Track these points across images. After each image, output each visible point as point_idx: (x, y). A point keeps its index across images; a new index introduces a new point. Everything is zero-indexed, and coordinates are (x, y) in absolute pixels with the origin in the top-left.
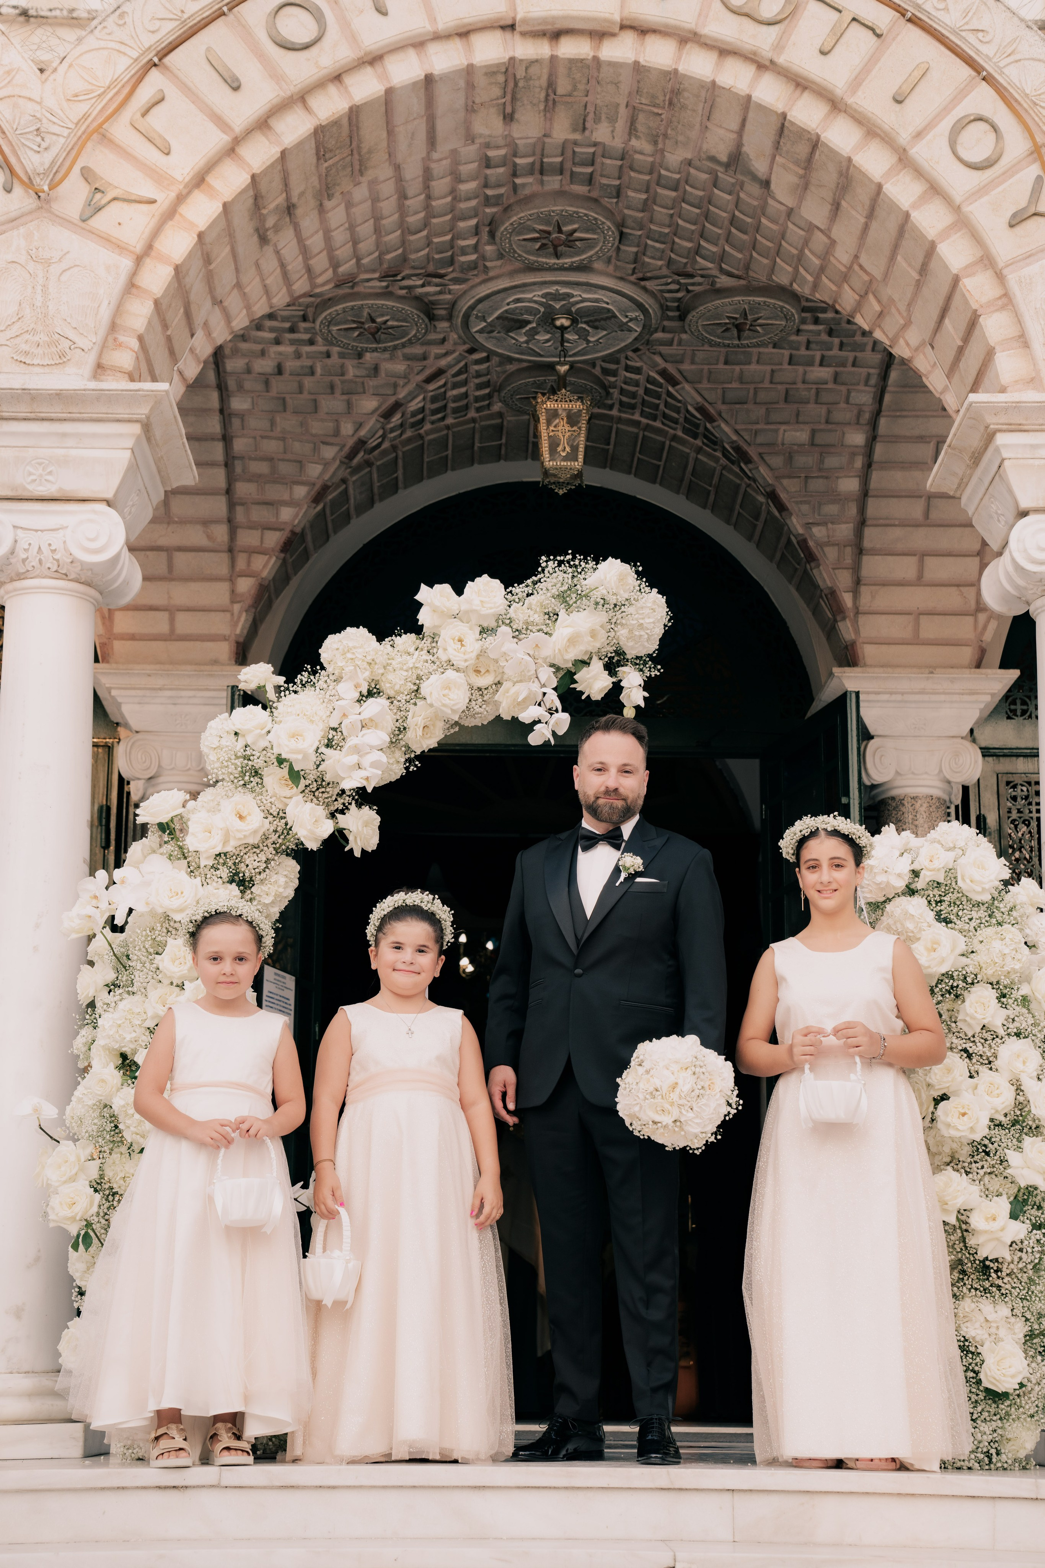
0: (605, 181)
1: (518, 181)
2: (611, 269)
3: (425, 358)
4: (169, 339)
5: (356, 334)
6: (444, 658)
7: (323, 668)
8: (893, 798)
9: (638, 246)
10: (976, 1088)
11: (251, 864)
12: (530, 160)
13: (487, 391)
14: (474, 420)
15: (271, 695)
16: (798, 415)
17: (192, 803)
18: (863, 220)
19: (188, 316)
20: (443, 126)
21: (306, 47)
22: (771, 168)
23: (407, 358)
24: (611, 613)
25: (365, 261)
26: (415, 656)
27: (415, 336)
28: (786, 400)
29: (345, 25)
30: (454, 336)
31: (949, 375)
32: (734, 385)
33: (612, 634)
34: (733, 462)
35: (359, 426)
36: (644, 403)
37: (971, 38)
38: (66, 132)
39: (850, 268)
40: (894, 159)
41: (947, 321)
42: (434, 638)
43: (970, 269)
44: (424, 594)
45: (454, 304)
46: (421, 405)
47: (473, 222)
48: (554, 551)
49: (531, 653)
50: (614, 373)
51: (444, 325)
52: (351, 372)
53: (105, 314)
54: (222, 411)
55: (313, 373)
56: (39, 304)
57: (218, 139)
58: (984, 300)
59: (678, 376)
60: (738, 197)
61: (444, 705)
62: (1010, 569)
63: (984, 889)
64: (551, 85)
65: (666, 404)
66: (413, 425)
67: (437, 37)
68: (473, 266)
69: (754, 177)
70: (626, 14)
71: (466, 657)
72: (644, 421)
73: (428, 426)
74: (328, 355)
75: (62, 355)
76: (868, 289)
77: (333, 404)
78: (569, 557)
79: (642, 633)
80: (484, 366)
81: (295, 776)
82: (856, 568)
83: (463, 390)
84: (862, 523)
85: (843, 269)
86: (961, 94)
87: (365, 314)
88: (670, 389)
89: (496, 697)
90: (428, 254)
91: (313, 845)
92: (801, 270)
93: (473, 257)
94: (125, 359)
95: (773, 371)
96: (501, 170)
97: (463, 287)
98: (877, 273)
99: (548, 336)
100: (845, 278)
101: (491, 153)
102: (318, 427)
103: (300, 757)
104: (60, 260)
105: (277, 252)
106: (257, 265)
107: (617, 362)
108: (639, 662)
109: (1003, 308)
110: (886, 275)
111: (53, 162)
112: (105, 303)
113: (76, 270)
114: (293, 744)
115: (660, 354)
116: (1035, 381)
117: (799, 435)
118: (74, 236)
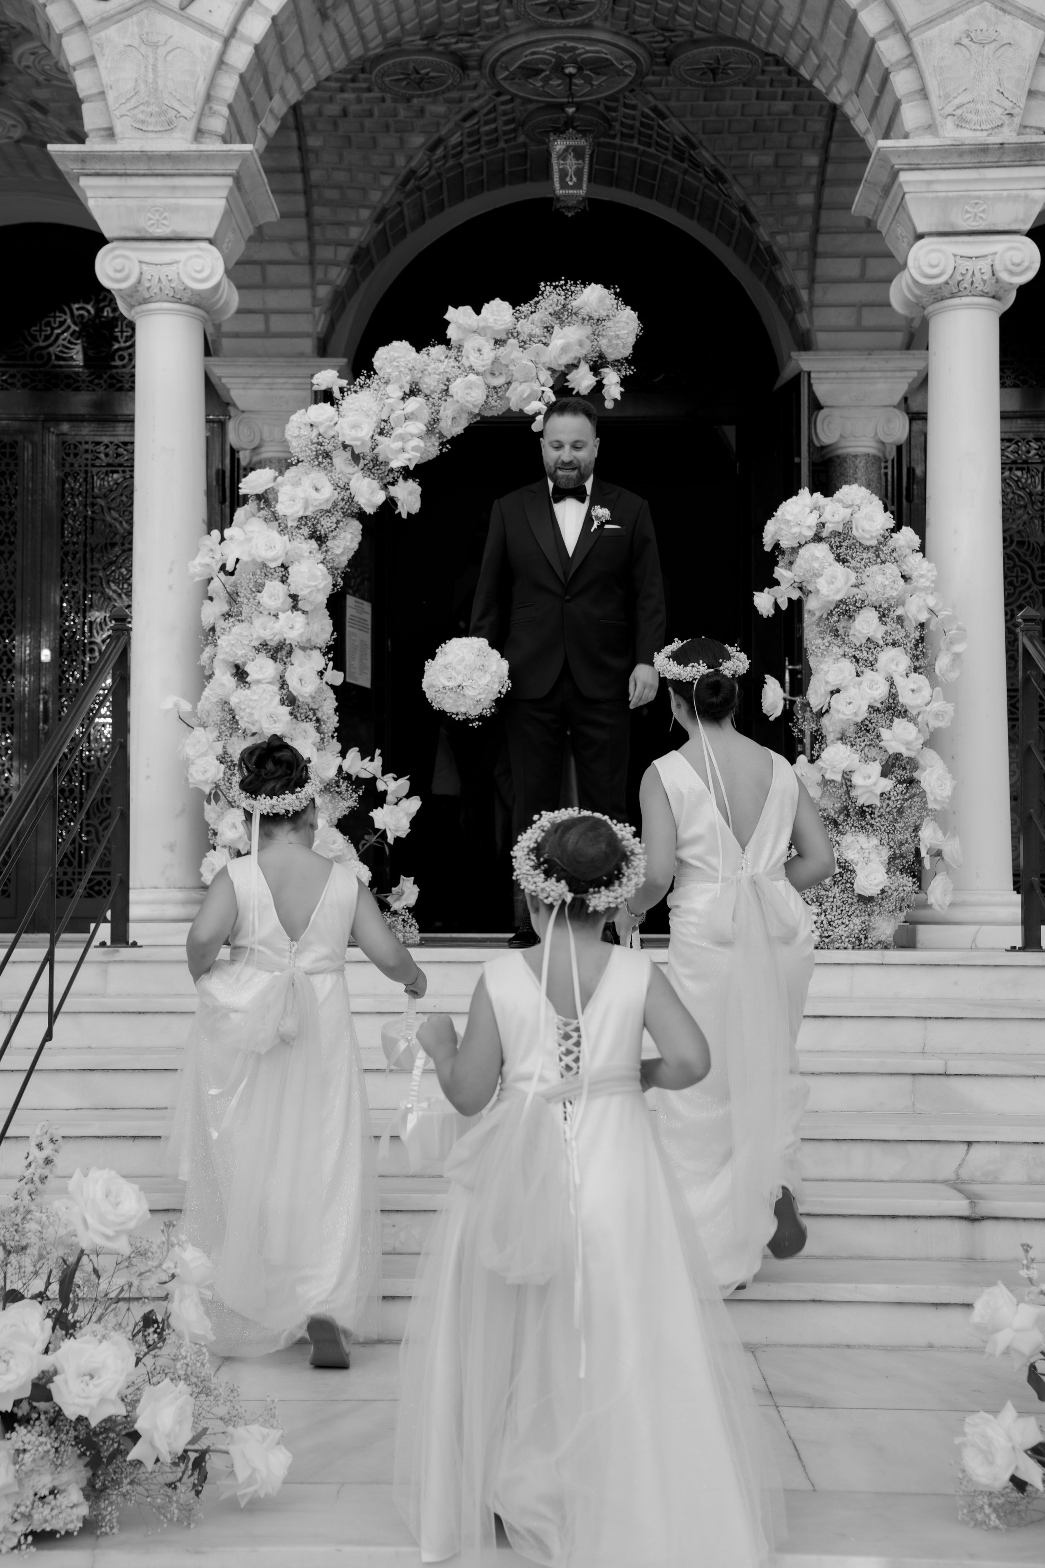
2: (608, 25)
3: (461, 101)
4: (252, 105)
5: (404, 83)
6: (467, 364)
7: (375, 373)
8: (838, 457)
9: (629, 6)
10: (861, 684)
11: (326, 524)
13: (512, 126)
14: (503, 150)
15: (337, 394)
16: (764, 142)
17: (280, 479)
19: (267, 84)
23: (447, 101)
24: (595, 327)
25: (408, 27)
26: (445, 363)
27: (452, 84)
28: (755, 129)
30: (483, 83)
31: (871, 118)
32: (712, 118)
33: (595, 343)
34: (712, 182)
35: (410, 159)
36: (640, 133)
39: (795, 28)
41: (867, 75)
42: (460, 348)
43: (883, 34)
44: (452, 314)
45: (482, 57)
46: (459, 140)
48: (551, 278)
49: (533, 359)
50: (615, 110)
51: (475, 74)
52: (402, 114)
53: (202, 87)
54: (300, 148)
55: (371, 115)
56: (150, 80)
58: (894, 59)
59: (667, 112)
61: (467, 401)
62: (910, 281)
63: (872, 537)
65: (658, 135)
66: (454, 156)
68: (496, 26)
71: (484, 363)
72: (641, 148)
73: (466, 156)
74: (383, 100)
75: (170, 123)
76: (809, 45)
77: (388, 140)
78: (562, 282)
79: (619, 342)
80: (509, 106)
81: (356, 458)
82: (811, 269)
83: (493, 126)
84: (816, 231)
85: (789, 29)
87: (411, 66)
88: (661, 122)
89: (507, 394)
90: (459, 19)
91: (370, 510)
92: (758, 28)
93: (496, 19)
94: (218, 124)
95: (743, 106)
97: (489, 42)
98: (815, 32)
99: (559, 82)
100: (791, 35)
102: (378, 160)
103: (359, 443)
104: (165, 43)
105: (336, 25)
106: (321, 37)
107: (617, 100)
108: (617, 364)
109: (909, 66)
110: (822, 35)
112: (202, 78)
113: (177, 51)
114: (353, 433)
115: (652, 94)
116: (931, 128)
117: (765, 159)
118: (176, 23)
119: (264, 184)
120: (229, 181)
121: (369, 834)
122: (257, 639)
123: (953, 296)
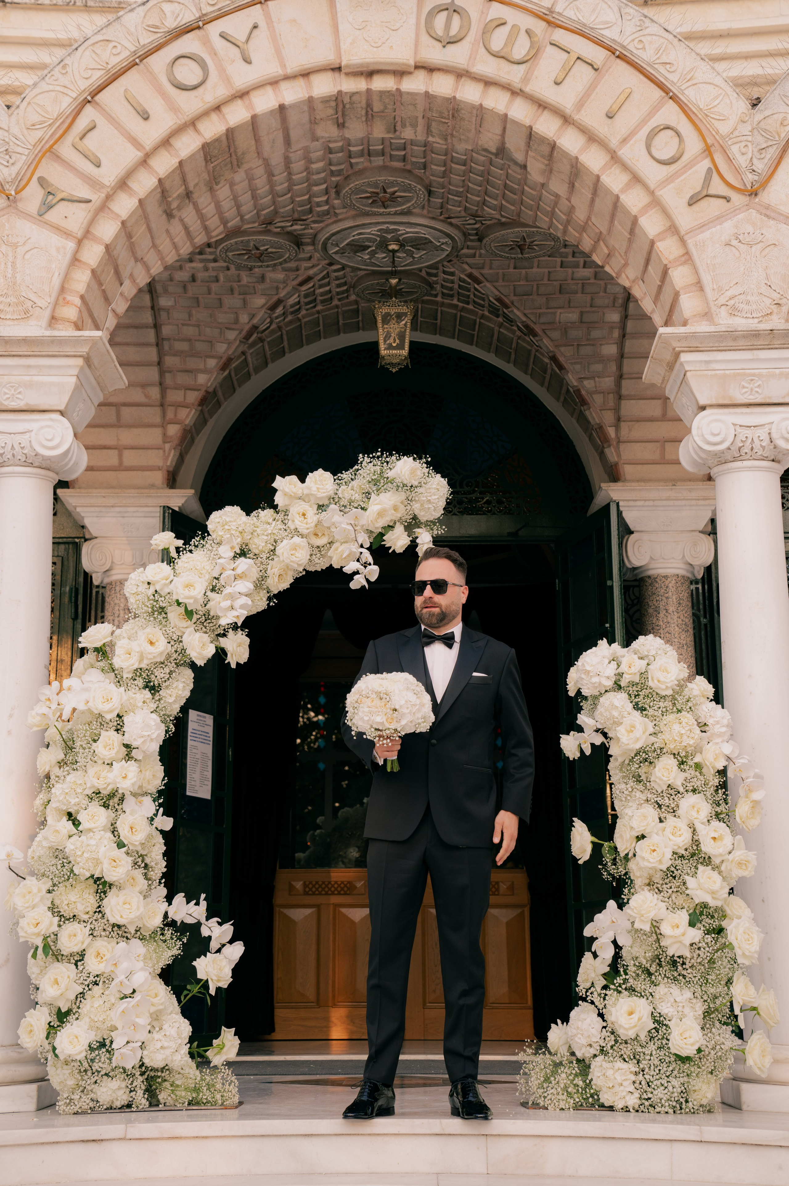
0: (414, 160)
1: (353, 161)
2: (425, 212)
3: (297, 269)
4: (104, 291)
5: (246, 257)
6: (292, 527)
7: (209, 535)
9: (442, 198)
10: (663, 830)
11: (160, 675)
12: (360, 148)
13: (345, 288)
14: (337, 307)
15: (173, 554)
16: (569, 302)
17: (118, 632)
18: (590, 196)
19: (117, 273)
20: (294, 134)
21: (195, 88)
22: (526, 158)
23: (285, 270)
24: (408, 493)
25: (246, 217)
26: (273, 525)
27: (288, 257)
28: (560, 292)
29: (222, 71)
30: (317, 255)
31: (656, 300)
32: (522, 283)
33: (409, 507)
34: (525, 335)
35: (253, 316)
36: (458, 294)
37: (661, 69)
38: (26, 152)
39: (587, 223)
40: (608, 157)
41: (650, 267)
42: (286, 513)
43: (661, 236)
44: (279, 482)
45: (315, 236)
46: (297, 300)
47: (324, 186)
48: (368, 451)
49: (353, 523)
50: (436, 275)
51: (310, 248)
52: (245, 280)
53: (56, 281)
54: (153, 308)
55: (217, 280)
56: (10, 276)
57: (133, 155)
58: (671, 257)
59: (481, 278)
60: (508, 173)
61: (292, 561)
62: (695, 446)
63: (667, 687)
64: (369, 106)
65: (475, 295)
66: (292, 313)
67: (287, 78)
68: (327, 213)
69: (516, 163)
70: (418, 59)
71: (308, 526)
72: (461, 304)
73: (303, 312)
75: (26, 312)
76: (599, 238)
77: (233, 301)
78: (379, 454)
79: (430, 506)
80: (341, 273)
81: (189, 613)
82: (616, 409)
83: (327, 288)
84: (619, 377)
85: (582, 224)
86: (655, 109)
87: (252, 244)
88: (476, 286)
89: (329, 554)
90: (293, 208)
91: (200, 663)
92: (554, 221)
93: (326, 208)
94: (71, 312)
95: (549, 272)
96: (341, 154)
97: (321, 225)
98: (603, 229)
99: (384, 255)
100: (584, 228)
101: (332, 145)
102: (223, 318)
103: (191, 601)
104: (24, 244)
105: (181, 220)
106: (167, 231)
107: (437, 269)
108: (430, 524)
109: (685, 263)
110: (609, 231)
111: (18, 174)
112: (57, 274)
113: (35, 250)
114: (186, 592)
115: (467, 263)
116: (707, 315)
117: (571, 316)
118: (34, 227)
119: (113, 361)
120: (80, 362)
121: (192, 983)
122: (90, 788)
123: (735, 459)
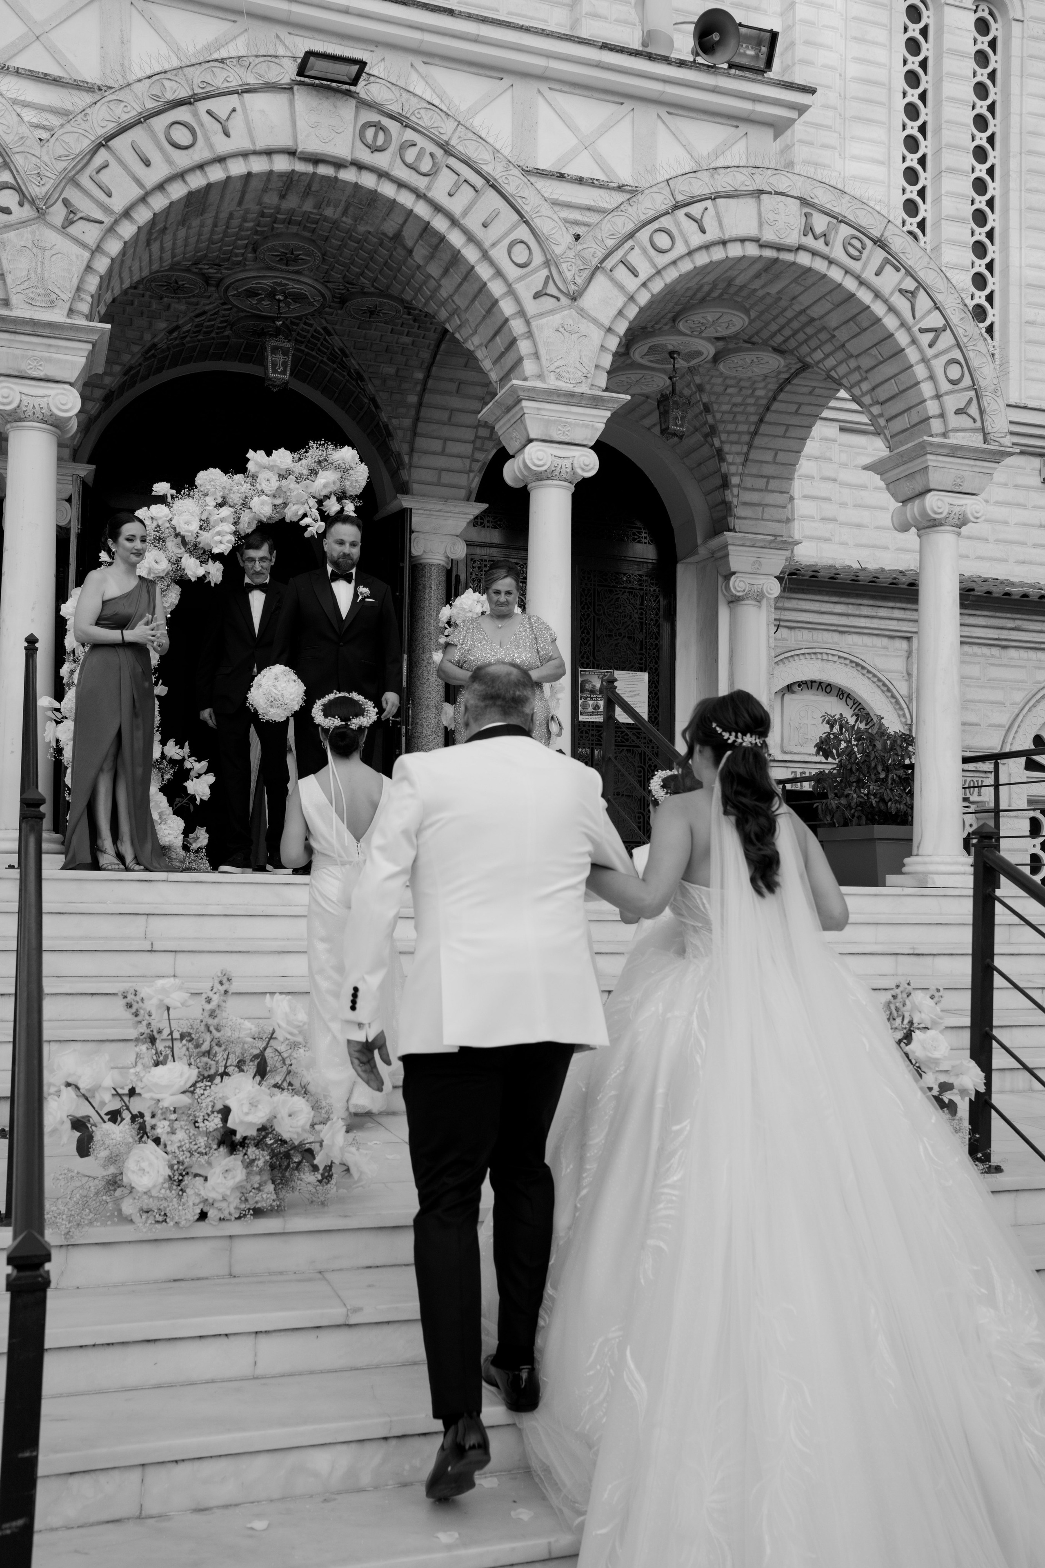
0: (321, 232)
1: (275, 225)
2: (313, 274)
3: (197, 304)
4: (100, 296)
5: (164, 288)
6: (259, 488)
7: (196, 487)
8: (421, 564)
9: (330, 266)
12: (285, 217)
13: (225, 324)
14: (213, 338)
15: (171, 499)
16: (391, 360)
18: (460, 280)
20: (249, 196)
21: (186, 148)
22: (415, 245)
23: (188, 303)
24: (343, 473)
25: (187, 255)
26: (245, 486)
27: (196, 293)
28: (386, 351)
29: (207, 139)
30: (217, 295)
31: (495, 363)
32: (361, 340)
33: (342, 483)
34: (353, 379)
35: (155, 336)
36: (309, 341)
37: (519, 200)
38: (54, 177)
39: (447, 300)
40: (480, 255)
41: (498, 338)
43: (513, 316)
44: (251, 454)
45: (221, 280)
46: (189, 328)
47: (246, 242)
48: (317, 439)
49: (304, 490)
50: (297, 325)
51: (214, 289)
52: (154, 306)
53: (75, 281)
55: (132, 304)
56: (39, 272)
57: (137, 192)
58: (520, 332)
59: (332, 332)
60: (392, 254)
61: (258, 512)
62: (521, 466)
64: (309, 186)
65: (322, 344)
66: (182, 338)
67: (255, 153)
68: (239, 263)
69: (404, 247)
70: (353, 157)
71: (271, 489)
72: (306, 350)
73: (188, 339)
74: (143, 296)
75: (52, 302)
76: (456, 312)
78: (326, 443)
79: (357, 484)
80: (229, 312)
81: (184, 543)
82: (412, 443)
83: (213, 323)
84: (417, 419)
85: (443, 300)
86: (514, 228)
87: (174, 279)
88: (327, 337)
89: (284, 511)
90: (218, 255)
91: (192, 579)
92: (419, 295)
93: (240, 259)
94: (84, 307)
95: (382, 335)
96: (268, 219)
97: (229, 272)
98: (463, 307)
99: (269, 303)
100: (443, 304)
101: (265, 211)
103: (187, 533)
104: (51, 249)
105: (151, 250)
106: (141, 257)
107: (302, 320)
108: (356, 497)
109: (528, 338)
110: (467, 308)
111: (47, 193)
112: (76, 276)
113: (60, 255)
114: (187, 527)
115: (325, 319)
116: (540, 377)
117: (390, 370)
118: (58, 236)
120: (89, 347)
121: (183, 797)
123: (548, 479)
